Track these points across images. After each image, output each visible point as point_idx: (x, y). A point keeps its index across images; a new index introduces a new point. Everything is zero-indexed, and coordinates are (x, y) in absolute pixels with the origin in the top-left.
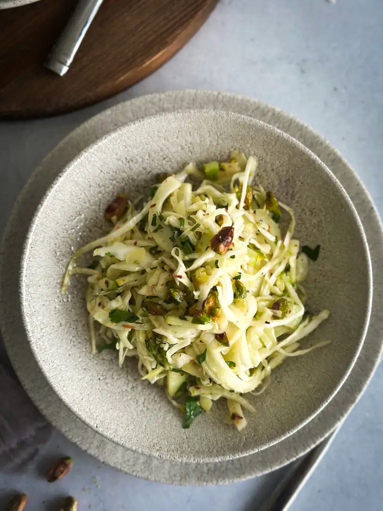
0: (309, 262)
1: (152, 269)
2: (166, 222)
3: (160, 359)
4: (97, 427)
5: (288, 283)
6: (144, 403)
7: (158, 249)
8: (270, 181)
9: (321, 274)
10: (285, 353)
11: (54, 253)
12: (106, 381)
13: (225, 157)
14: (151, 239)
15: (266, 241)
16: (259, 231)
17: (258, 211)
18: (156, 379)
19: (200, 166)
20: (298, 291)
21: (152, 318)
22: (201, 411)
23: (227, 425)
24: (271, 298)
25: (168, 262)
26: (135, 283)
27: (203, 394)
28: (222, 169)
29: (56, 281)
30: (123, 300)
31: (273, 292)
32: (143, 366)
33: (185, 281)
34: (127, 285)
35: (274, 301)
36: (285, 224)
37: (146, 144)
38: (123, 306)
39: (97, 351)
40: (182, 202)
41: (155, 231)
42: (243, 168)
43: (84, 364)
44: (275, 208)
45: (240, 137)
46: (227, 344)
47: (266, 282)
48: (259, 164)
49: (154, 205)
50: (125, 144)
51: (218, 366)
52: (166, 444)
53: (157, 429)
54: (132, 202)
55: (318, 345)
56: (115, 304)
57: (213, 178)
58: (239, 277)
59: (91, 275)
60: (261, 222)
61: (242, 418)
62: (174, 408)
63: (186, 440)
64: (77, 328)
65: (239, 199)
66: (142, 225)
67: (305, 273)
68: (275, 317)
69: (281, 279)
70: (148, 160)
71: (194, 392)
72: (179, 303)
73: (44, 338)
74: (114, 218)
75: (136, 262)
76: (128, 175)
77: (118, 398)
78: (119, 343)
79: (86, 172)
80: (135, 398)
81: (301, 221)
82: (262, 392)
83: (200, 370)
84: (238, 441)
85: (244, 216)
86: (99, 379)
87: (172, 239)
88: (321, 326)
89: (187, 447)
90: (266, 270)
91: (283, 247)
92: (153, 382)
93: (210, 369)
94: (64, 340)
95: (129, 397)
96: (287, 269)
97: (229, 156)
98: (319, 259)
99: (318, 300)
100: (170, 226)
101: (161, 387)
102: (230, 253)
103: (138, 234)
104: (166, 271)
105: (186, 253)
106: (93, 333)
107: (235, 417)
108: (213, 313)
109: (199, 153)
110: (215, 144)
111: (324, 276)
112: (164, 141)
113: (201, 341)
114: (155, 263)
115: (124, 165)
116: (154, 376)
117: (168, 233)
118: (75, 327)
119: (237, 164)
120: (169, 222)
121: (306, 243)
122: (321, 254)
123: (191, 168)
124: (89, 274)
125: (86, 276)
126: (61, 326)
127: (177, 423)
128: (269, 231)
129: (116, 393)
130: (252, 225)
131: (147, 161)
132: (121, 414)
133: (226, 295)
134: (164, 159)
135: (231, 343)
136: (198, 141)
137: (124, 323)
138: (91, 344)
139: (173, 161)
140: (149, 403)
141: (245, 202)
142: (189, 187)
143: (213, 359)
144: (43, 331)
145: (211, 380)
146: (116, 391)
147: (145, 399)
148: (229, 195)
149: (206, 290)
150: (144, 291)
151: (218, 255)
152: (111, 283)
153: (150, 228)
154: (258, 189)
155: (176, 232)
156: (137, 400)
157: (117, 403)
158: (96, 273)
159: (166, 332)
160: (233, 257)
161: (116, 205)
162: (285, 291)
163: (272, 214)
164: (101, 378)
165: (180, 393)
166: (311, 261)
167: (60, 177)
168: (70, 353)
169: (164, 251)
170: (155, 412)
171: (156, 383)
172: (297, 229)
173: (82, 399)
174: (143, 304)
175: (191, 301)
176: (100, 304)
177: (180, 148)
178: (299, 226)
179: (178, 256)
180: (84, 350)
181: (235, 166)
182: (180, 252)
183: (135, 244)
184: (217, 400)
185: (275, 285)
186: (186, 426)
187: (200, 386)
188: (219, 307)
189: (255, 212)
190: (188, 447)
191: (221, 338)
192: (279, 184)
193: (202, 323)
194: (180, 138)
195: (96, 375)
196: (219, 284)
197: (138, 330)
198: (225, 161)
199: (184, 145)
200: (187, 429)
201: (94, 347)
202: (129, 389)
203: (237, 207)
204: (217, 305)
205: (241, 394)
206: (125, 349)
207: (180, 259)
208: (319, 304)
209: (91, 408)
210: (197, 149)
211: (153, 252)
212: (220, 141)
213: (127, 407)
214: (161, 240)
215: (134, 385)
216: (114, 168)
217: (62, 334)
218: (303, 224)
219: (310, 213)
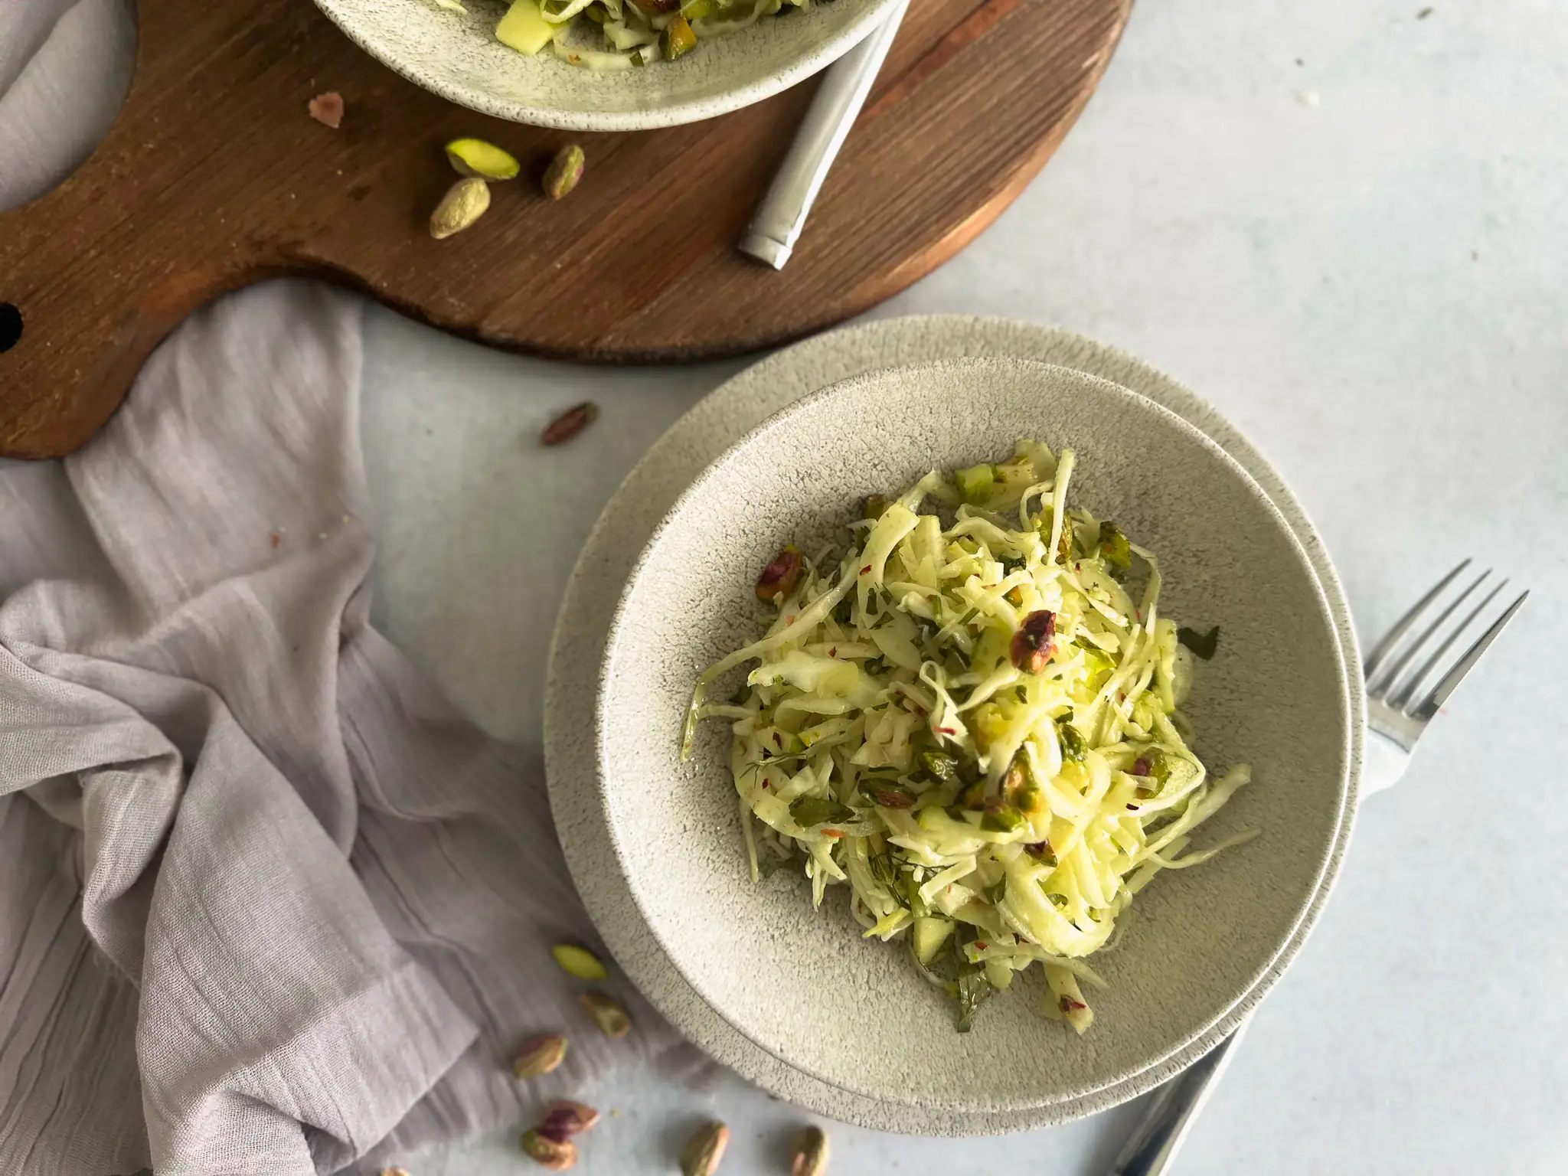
0: (1194, 661)
1: (876, 708)
2: (900, 607)
3: (901, 893)
4: (782, 1050)
5: (1159, 711)
6: (868, 982)
7: (885, 663)
8: (1102, 497)
9: (1225, 688)
10: (1162, 863)
11: (661, 680)
12: (788, 939)
13: (1005, 453)
14: (870, 642)
15: (1106, 627)
16: (1091, 606)
17: (1084, 563)
18: (893, 932)
19: (952, 477)
20: (1175, 722)
21: (882, 811)
22: (991, 990)
23: (1051, 1021)
24: (1125, 747)
25: (911, 691)
26: (838, 739)
27: (995, 958)
28: (999, 479)
29: (668, 738)
30: (816, 775)
31: (1127, 734)
32: (861, 904)
33: (960, 735)
34: (824, 742)
35: (1135, 753)
36: (1138, 584)
37: (839, 439)
38: (817, 790)
39: (762, 876)
40: (927, 560)
41: (878, 626)
42: (1048, 473)
43: (738, 907)
44: (1118, 556)
45: (1040, 410)
46: (1051, 862)
47: (1114, 715)
48: (1079, 464)
49: (868, 569)
50: (796, 443)
51: (1034, 909)
52: (929, 1073)
53: (904, 1041)
54: (811, 560)
55: (1232, 840)
56: (799, 785)
57: (979, 501)
58: (1069, 717)
59: (739, 719)
60: (1096, 589)
61: (1083, 1006)
62: (931, 987)
63: (969, 1061)
64: (716, 831)
65: (1048, 544)
66: (843, 613)
67: (1189, 686)
68: (1143, 793)
69: (1144, 704)
70: (841, 471)
71: (974, 955)
72: (942, 781)
73: (655, 862)
74: (778, 596)
75: (840, 695)
76: (801, 506)
77: (814, 974)
78: (812, 863)
79: (717, 506)
80: (850, 971)
81: (1173, 579)
82: (1116, 943)
83: (990, 915)
84: (1079, 1059)
85: (1060, 580)
86: (773, 937)
87: (918, 643)
88: (1232, 800)
89: (972, 1075)
90: (1111, 689)
91: (1143, 637)
92: (885, 939)
93: (1016, 915)
94: (695, 861)
95: (837, 971)
96: (1154, 685)
97: (1013, 451)
98: (1219, 656)
99: (1220, 742)
100: (909, 614)
101: (905, 943)
102: (1053, 671)
103: (835, 630)
104: (907, 711)
105: (952, 672)
106: (749, 838)
107: (1067, 1005)
108: (1023, 801)
109: (947, 450)
110: (983, 428)
111: (1232, 691)
112: (875, 429)
113: (992, 858)
114: (882, 695)
115: (794, 487)
116: (889, 927)
117: (905, 631)
118: (712, 829)
119: (1031, 466)
120: (906, 606)
121: (1186, 623)
122: (1222, 646)
123: (931, 480)
124: (735, 717)
125: (731, 721)
126: (685, 831)
127: (940, 1021)
128: (1110, 605)
129: (809, 965)
130: (1078, 596)
131: (839, 474)
132: (825, 1013)
133: (1046, 762)
134: (875, 466)
135: (1059, 855)
136: (947, 424)
137: (823, 826)
138: (748, 862)
139: (893, 468)
140: (879, 981)
141: (1059, 549)
142: (934, 522)
143: (1022, 896)
144: (652, 849)
145: (1018, 937)
146: (808, 961)
147: (869, 972)
148: (1023, 535)
149: (1005, 754)
150: (862, 757)
151: (1026, 676)
152: (788, 739)
153: (861, 617)
154: (1078, 517)
155: (926, 628)
156: (854, 976)
157: (815, 988)
158: (748, 714)
159: (916, 841)
160: (1059, 677)
161: (780, 570)
162: (1155, 730)
163: (1110, 567)
164: (776, 935)
165: (942, 955)
166: (1199, 659)
167: (667, 523)
168: (709, 886)
169: (898, 667)
170: (894, 1000)
171: (892, 939)
172: (1164, 593)
173: (744, 989)
174: (864, 786)
175: (969, 775)
176: (765, 784)
177: (908, 441)
178: (1170, 586)
179: (934, 679)
180: (735, 876)
181: (1026, 471)
182: (940, 672)
183: (833, 653)
184: (1026, 969)
185: (1132, 720)
186: (963, 1028)
187: (986, 942)
188: (1035, 789)
189: (1078, 566)
190: (976, 1077)
191: (1039, 852)
192: (1122, 502)
193: (1006, 829)
194: (910, 422)
195: (765, 928)
196: (1030, 738)
197: (854, 837)
198: (1003, 462)
199: (917, 434)
200: (965, 1035)
201: (756, 869)
202: (834, 953)
203: (1044, 561)
204: (1029, 785)
205: (1080, 958)
206: (823, 873)
207: (939, 687)
208: (1222, 750)
209: (764, 1009)
210: (945, 441)
211: (874, 669)
212: (995, 423)
213: (836, 995)
214: (892, 645)
215: (844, 942)
216: (774, 495)
217: (690, 847)
218: (1178, 583)
219: (1194, 560)
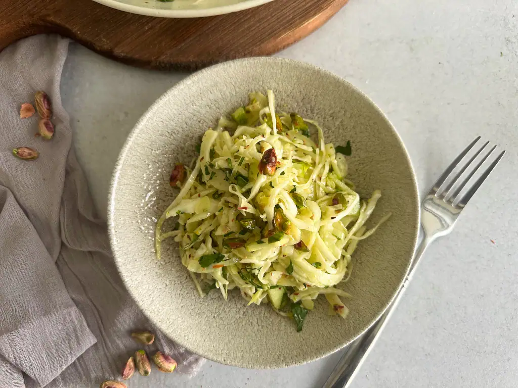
0: (345, 157)
1: (219, 211)
2: (216, 167)
3: (257, 283)
4: (224, 360)
5: (336, 181)
6: (257, 323)
7: (219, 193)
8: (289, 106)
9: (360, 163)
10: (357, 239)
11: (138, 229)
12: (221, 316)
13: (247, 102)
14: (211, 187)
15: (305, 154)
16: (296, 147)
17: (289, 132)
18: (260, 300)
19: (230, 116)
20: (346, 184)
21: (235, 251)
22: (308, 311)
23: (333, 316)
24: (327, 197)
25: (230, 199)
26: (212, 228)
27: (303, 297)
28: (248, 112)
29: (149, 251)
30: (206, 246)
31: (327, 192)
32: (246, 294)
33: (251, 209)
34: (205, 231)
35: (331, 198)
36: (314, 136)
37: (179, 114)
38: (208, 251)
39: (205, 294)
40: (225, 147)
41: (211, 178)
42: (266, 104)
43: (197, 310)
44: (303, 126)
45: (251, 79)
46: (306, 250)
47: (319, 186)
48: (275, 96)
49: (203, 158)
50: (162, 120)
51: (306, 271)
52: (288, 352)
53: (276, 342)
54: (188, 166)
55: (382, 221)
56: (200, 252)
57: (244, 122)
58: (295, 189)
59: (176, 236)
60: (295, 139)
61: (343, 307)
62: (284, 318)
63: (304, 342)
64: (181, 282)
65: (272, 128)
66: (199, 177)
67: (346, 168)
68: (338, 211)
69: (329, 178)
70: (186, 127)
71: (295, 299)
72: (252, 230)
73: (155, 302)
74: (178, 183)
75: (205, 211)
76: (176, 146)
77: (234, 326)
78: (218, 282)
79: (138, 154)
80: (249, 321)
81: (327, 129)
82: (349, 276)
83: (292, 280)
84: (347, 327)
85: (280, 139)
86: (214, 317)
87: (227, 179)
88: (377, 205)
89: (306, 347)
90: (314, 176)
91: (321, 153)
92: (259, 304)
93: (301, 276)
94: (174, 297)
95: (244, 322)
96: (331, 170)
97: (250, 99)
98: (353, 152)
99: (365, 185)
100: (221, 169)
101: (267, 303)
103: (200, 188)
104: (232, 208)
105: (242, 186)
106: (196, 281)
107: (337, 308)
108: (283, 227)
109: (225, 108)
110: (234, 93)
111: (363, 164)
112: (192, 106)
113: (284, 256)
114: (220, 204)
115: (169, 139)
116: (258, 298)
117: (221, 176)
118: (179, 282)
119: (258, 103)
120: (219, 166)
121: (337, 144)
122: (353, 147)
123: (223, 121)
124: (174, 235)
125: (172, 238)
126: (166, 286)
127: (291, 329)
128: (304, 144)
129: (232, 324)
130: (289, 144)
131: (186, 129)
132: (242, 341)
133: (290, 209)
134: (200, 122)
135: (309, 248)
136: (220, 96)
137: (213, 265)
138: (197, 291)
139: (207, 121)
140: (262, 321)
141: (277, 128)
142: (226, 134)
143: (300, 267)
144: (152, 296)
145: (305, 284)
146: (231, 322)
147: (257, 319)
148: (260, 127)
149: (271, 210)
150: (219, 232)
152: (191, 235)
153: (206, 178)
154: (282, 115)
155: (227, 172)
156: (251, 323)
157: (235, 331)
158: (179, 232)
159: (251, 259)
160: (283, 173)
161: (176, 173)
162: (337, 187)
163: (301, 132)
164: (216, 316)
165: (284, 304)
166: (347, 157)
167: (117, 165)
168: (182, 305)
169: (225, 192)
170: (270, 327)
171: (262, 303)
172: (325, 136)
173: (205, 341)
174: (225, 243)
175: (261, 225)
176: (190, 256)
177: (208, 108)
178: (327, 132)
179: (236, 191)
180: (193, 298)
181: (257, 105)
182: (237, 187)
183: (199, 196)
184: (317, 298)
185: (327, 185)
186: (299, 330)
187: (298, 292)
188: (287, 221)
189: (287, 134)
190: (308, 347)
191: (300, 246)
192: (297, 106)
193: (278, 240)
194: (204, 99)
195: (210, 314)
196: (280, 201)
197: (229, 266)
198: (248, 105)
199: (210, 104)
200: (301, 332)
201: (201, 292)
202: (241, 316)
203: (272, 134)
204: (285, 220)
205: (335, 286)
206: (224, 286)
207: (238, 193)
208: (367, 188)
209: (215, 345)
210: (222, 103)
211: (216, 196)
212: (237, 90)
213: (245, 332)
214: (218, 184)
215: (244, 311)
216: (162, 144)
217: (170, 292)
218: (329, 130)
219: (331, 118)
